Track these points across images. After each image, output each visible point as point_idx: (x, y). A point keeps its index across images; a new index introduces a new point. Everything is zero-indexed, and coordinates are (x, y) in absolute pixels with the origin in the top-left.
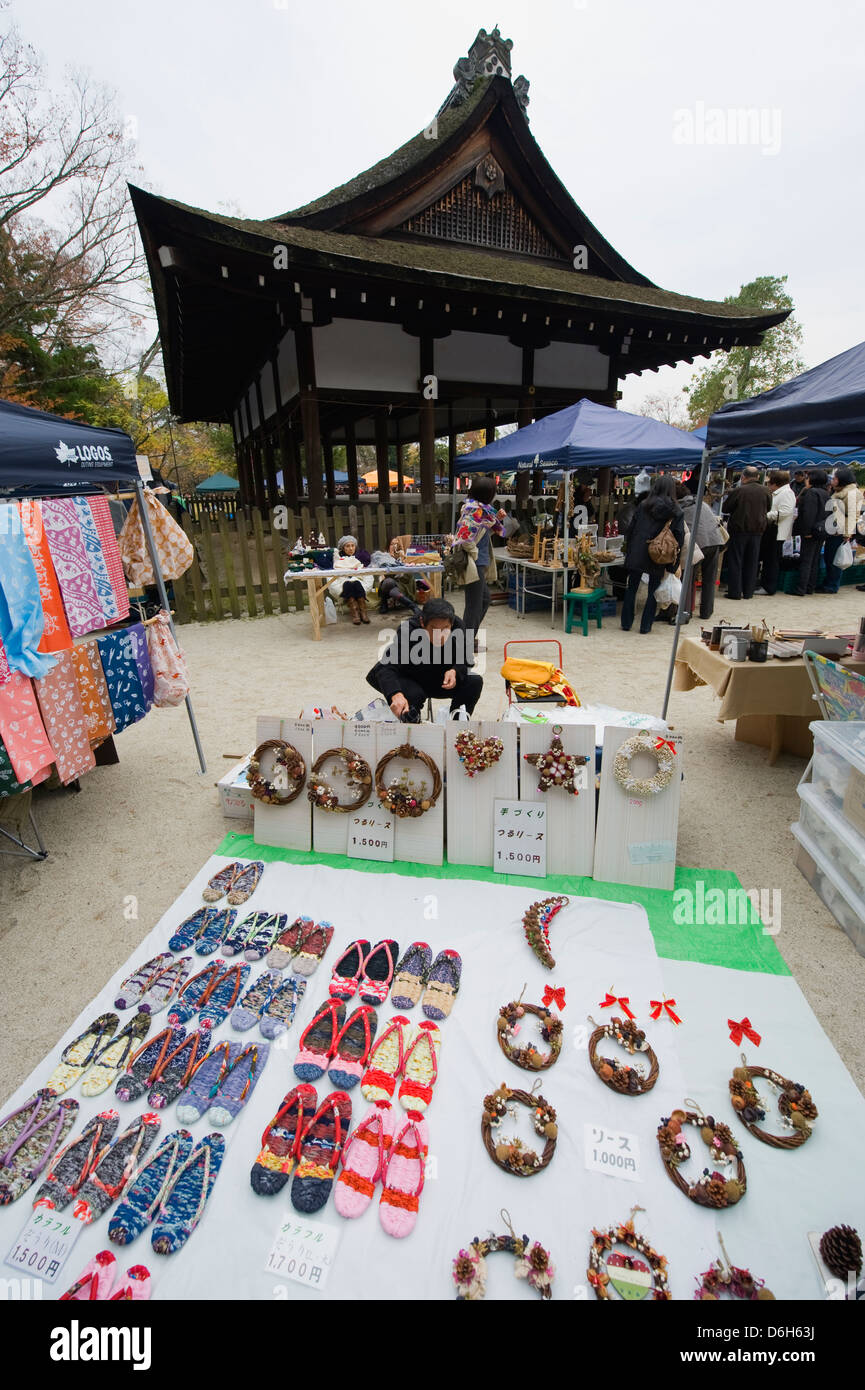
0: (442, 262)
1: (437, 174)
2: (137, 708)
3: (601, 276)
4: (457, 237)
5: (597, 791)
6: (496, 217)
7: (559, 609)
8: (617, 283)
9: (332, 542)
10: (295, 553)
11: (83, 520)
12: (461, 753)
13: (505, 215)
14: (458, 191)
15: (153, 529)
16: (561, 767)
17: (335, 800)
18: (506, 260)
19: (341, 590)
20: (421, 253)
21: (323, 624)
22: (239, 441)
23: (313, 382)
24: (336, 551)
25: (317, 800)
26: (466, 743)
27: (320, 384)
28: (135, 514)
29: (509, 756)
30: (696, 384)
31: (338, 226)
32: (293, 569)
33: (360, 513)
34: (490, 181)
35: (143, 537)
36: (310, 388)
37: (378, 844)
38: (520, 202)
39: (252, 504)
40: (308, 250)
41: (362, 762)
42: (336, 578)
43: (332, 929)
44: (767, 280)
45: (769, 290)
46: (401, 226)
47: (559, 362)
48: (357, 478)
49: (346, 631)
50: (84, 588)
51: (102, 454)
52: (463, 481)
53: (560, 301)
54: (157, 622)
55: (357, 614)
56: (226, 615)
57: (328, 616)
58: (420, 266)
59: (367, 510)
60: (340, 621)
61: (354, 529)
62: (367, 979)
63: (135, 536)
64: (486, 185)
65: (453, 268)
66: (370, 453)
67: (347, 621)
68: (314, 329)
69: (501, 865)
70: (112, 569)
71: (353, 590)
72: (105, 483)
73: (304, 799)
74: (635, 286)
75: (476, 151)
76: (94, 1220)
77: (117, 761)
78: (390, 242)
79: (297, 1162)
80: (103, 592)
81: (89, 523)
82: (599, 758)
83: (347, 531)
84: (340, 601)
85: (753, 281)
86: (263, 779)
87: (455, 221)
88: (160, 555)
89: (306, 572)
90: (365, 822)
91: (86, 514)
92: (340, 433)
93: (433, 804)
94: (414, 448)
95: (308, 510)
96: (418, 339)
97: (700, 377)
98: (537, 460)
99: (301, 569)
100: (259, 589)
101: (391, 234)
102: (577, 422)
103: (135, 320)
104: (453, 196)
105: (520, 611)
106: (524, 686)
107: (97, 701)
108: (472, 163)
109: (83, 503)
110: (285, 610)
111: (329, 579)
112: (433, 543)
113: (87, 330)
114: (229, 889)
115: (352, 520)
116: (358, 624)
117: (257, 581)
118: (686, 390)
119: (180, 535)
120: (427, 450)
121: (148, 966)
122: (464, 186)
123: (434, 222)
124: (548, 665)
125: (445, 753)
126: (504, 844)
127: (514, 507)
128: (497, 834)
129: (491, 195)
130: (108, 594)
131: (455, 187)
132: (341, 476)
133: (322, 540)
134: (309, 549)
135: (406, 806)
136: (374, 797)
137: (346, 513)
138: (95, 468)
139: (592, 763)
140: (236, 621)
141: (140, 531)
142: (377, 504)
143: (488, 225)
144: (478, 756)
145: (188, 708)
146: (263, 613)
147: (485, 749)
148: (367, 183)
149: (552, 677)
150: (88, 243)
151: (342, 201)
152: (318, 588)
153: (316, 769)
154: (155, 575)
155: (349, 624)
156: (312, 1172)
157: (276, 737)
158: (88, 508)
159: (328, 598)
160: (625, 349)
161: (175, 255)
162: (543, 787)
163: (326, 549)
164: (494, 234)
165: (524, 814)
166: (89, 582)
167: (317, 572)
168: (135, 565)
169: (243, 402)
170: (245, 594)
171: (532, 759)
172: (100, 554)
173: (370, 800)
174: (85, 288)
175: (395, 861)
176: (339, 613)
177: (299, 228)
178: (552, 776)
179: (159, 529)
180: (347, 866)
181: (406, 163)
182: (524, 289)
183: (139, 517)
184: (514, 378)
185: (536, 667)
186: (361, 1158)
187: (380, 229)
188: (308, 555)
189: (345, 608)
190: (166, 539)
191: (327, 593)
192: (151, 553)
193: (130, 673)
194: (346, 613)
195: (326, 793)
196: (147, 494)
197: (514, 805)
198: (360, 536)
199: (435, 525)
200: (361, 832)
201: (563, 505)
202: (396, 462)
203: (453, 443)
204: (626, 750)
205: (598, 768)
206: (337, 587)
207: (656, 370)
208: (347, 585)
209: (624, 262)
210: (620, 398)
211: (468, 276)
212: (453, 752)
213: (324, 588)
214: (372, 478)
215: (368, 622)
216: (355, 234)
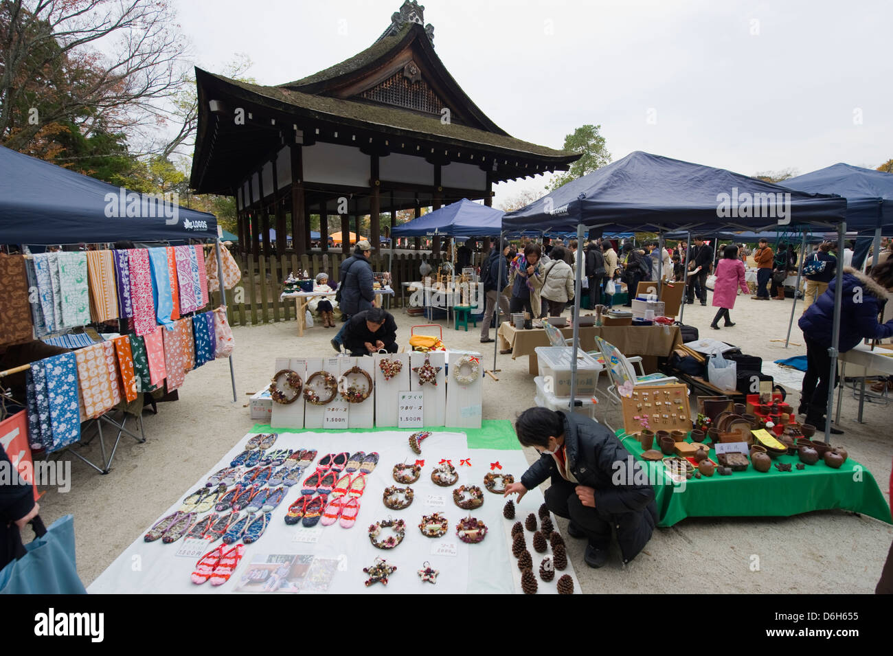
0: (384, 118)
1: (381, 68)
2: (207, 355)
3: (478, 129)
4: (393, 102)
5: (446, 384)
6: (416, 94)
7: (451, 318)
8: (488, 132)
9: (312, 276)
10: (288, 282)
11: (192, 256)
12: (382, 369)
13: (422, 93)
14: (394, 78)
15: (222, 261)
16: (429, 372)
17: (318, 398)
18: (423, 117)
19: (317, 306)
20: (372, 111)
21: (304, 328)
22: (241, 208)
23: (302, 179)
24: (315, 281)
25: (308, 398)
26: (384, 363)
27: (305, 179)
28: (213, 254)
29: (405, 369)
30: (553, 185)
31: (321, 92)
32: (287, 292)
33: (330, 259)
34: (412, 74)
35: (217, 266)
36: (299, 182)
37: (340, 420)
38: (430, 87)
39: (248, 252)
40: (303, 108)
41: (333, 377)
42: (314, 297)
43: (317, 452)
44: (589, 127)
45: (591, 132)
46: (360, 94)
47: (457, 174)
48: (327, 236)
49: (319, 331)
50: (189, 290)
51: (202, 225)
52: (403, 241)
53: (453, 143)
54: (219, 311)
55: (327, 321)
56: (235, 324)
57: (308, 322)
58: (370, 120)
59: (335, 258)
60: (315, 325)
61: (326, 269)
62: (334, 464)
63: (212, 265)
64: (410, 76)
65: (390, 122)
66: (336, 219)
67: (321, 326)
68: (303, 147)
69: (401, 424)
70: (202, 281)
71: (324, 307)
72: (201, 239)
73: (301, 399)
74: (498, 135)
75: (404, 59)
76: (214, 541)
77: (177, 399)
78: (353, 103)
79: (304, 514)
80: (197, 292)
81: (194, 258)
82: (447, 368)
83: (321, 270)
84: (316, 313)
85: (582, 127)
86: (278, 390)
87: (392, 94)
88: (224, 276)
89: (296, 294)
90: (333, 410)
91: (193, 253)
92: (317, 207)
93: (368, 396)
94: (367, 217)
95: (296, 256)
96: (369, 156)
97: (554, 180)
98: (436, 231)
99: (292, 291)
100: (260, 306)
101: (352, 98)
102: (459, 212)
103: (160, 119)
104: (391, 81)
105: (430, 319)
106: (421, 348)
107: (188, 349)
108: (402, 65)
109: (192, 248)
110: (277, 320)
111: (308, 299)
112: (376, 278)
113: (120, 122)
114: (260, 444)
115: (325, 263)
116: (328, 327)
117: (259, 301)
118: (547, 188)
119: (235, 266)
120: (374, 220)
121: (220, 472)
122: (397, 76)
123: (380, 93)
124: (434, 337)
125: (375, 371)
126: (404, 414)
127: (428, 258)
128: (400, 409)
129: (413, 82)
130: (199, 294)
131: (392, 76)
132: (315, 234)
133: (306, 274)
134: (297, 279)
135: (355, 397)
136: (339, 396)
137: (321, 259)
138: (200, 231)
139: (443, 370)
140: (243, 327)
141: (215, 263)
142: (341, 254)
143: (412, 97)
144: (390, 371)
145: (231, 362)
146: (262, 322)
147: (394, 365)
148: (340, 71)
149: (436, 344)
150: (131, 67)
151: (324, 79)
152: (303, 304)
153: (308, 383)
154: (221, 286)
155: (322, 328)
156: (310, 516)
157: (286, 368)
158: (195, 250)
159: (308, 311)
160: (495, 168)
161: (220, 105)
162: (421, 383)
163: (308, 280)
164: (416, 102)
165: (413, 398)
166: (191, 287)
167: (302, 293)
168: (211, 281)
169: (247, 184)
170: (250, 309)
171: (416, 370)
172: (197, 273)
173: (337, 397)
174: (128, 99)
175: (348, 428)
176: (315, 321)
177: (297, 92)
178: (425, 377)
179: (224, 263)
180: (324, 432)
181: (362, 62)
182: (432, 136)
183: (215, 256)
184: (430, 181)
185: (428, 339)
186: (332, 510)
187: (347, 95)
188: (297, 283)
189: (319, 319)
190: (228, 267)
191: (307, 308)
192: (219, 275)
193: (206, 336)
194: (319, 322)
195: (313, 394)
196: (220, 245)
197: (407, 394)
198: (330, 272)
199: (378, 267)
200: (330, 415)
201: (451, 257)
202: (355, 225)
203: (393, 215)
204: (458, 363)
205: (447, 374)
206: (314, 304)
207: (515, 180)
208: (320, 303)
209: (491, 122)
210: (494, 195)
211: (399, 128)
212: (378, 368)
213: (305, 304)
214: (337, 237)
215: (334, 326)
216: (331, 97)
